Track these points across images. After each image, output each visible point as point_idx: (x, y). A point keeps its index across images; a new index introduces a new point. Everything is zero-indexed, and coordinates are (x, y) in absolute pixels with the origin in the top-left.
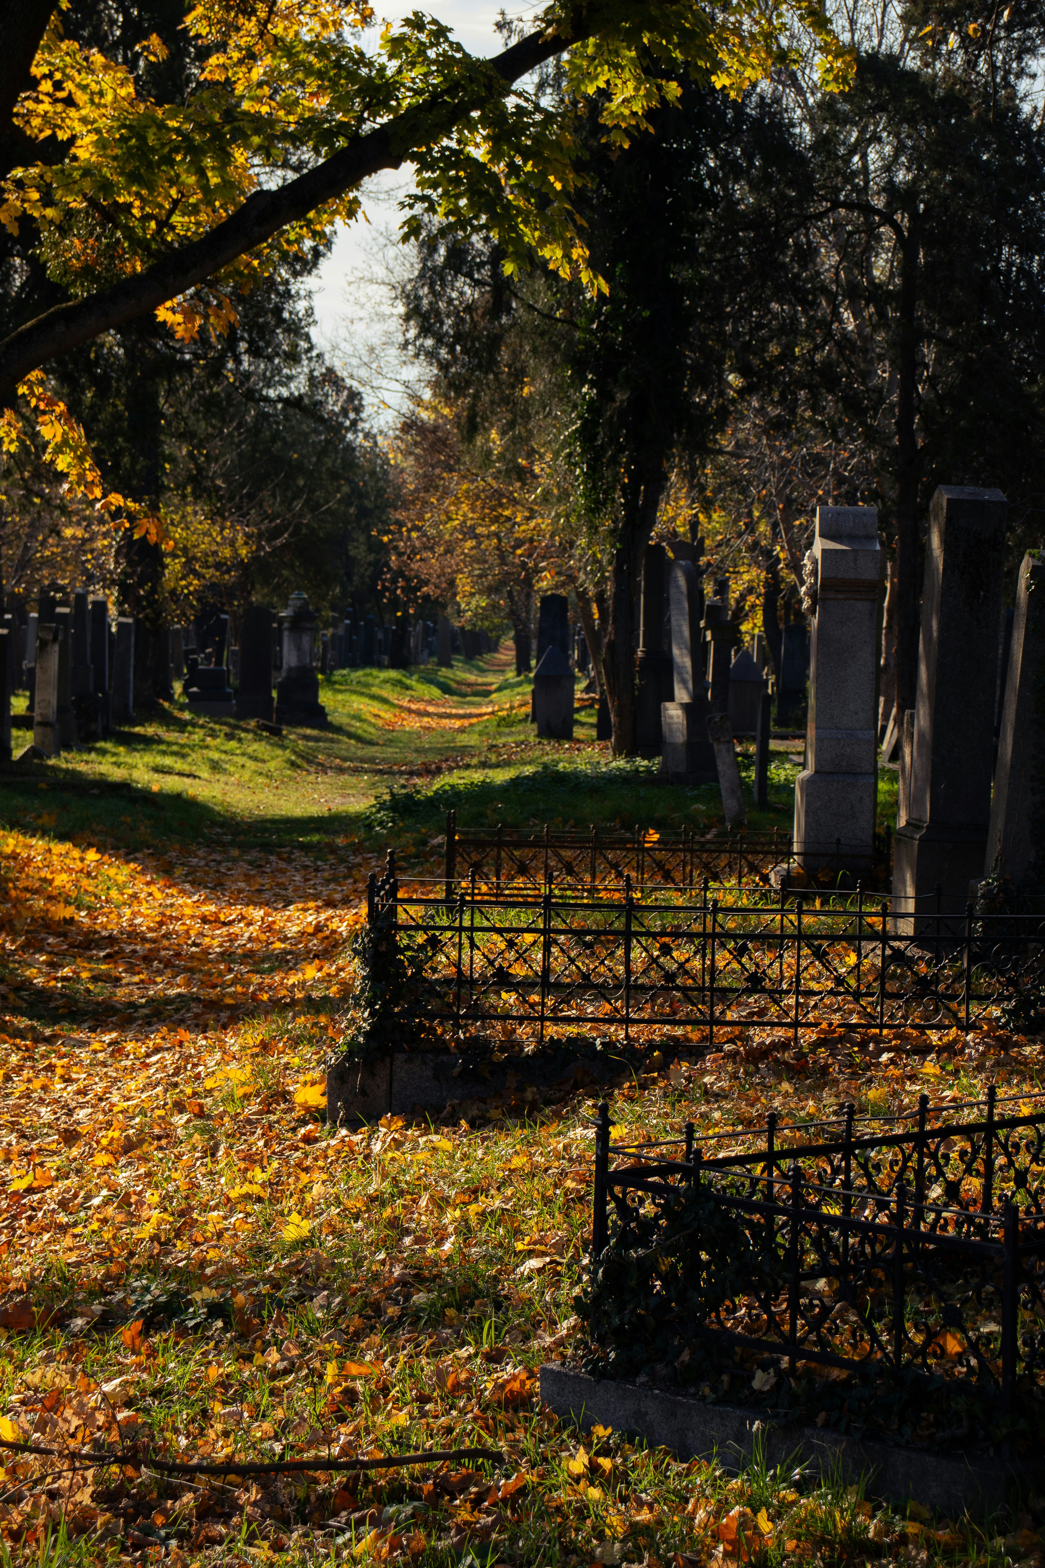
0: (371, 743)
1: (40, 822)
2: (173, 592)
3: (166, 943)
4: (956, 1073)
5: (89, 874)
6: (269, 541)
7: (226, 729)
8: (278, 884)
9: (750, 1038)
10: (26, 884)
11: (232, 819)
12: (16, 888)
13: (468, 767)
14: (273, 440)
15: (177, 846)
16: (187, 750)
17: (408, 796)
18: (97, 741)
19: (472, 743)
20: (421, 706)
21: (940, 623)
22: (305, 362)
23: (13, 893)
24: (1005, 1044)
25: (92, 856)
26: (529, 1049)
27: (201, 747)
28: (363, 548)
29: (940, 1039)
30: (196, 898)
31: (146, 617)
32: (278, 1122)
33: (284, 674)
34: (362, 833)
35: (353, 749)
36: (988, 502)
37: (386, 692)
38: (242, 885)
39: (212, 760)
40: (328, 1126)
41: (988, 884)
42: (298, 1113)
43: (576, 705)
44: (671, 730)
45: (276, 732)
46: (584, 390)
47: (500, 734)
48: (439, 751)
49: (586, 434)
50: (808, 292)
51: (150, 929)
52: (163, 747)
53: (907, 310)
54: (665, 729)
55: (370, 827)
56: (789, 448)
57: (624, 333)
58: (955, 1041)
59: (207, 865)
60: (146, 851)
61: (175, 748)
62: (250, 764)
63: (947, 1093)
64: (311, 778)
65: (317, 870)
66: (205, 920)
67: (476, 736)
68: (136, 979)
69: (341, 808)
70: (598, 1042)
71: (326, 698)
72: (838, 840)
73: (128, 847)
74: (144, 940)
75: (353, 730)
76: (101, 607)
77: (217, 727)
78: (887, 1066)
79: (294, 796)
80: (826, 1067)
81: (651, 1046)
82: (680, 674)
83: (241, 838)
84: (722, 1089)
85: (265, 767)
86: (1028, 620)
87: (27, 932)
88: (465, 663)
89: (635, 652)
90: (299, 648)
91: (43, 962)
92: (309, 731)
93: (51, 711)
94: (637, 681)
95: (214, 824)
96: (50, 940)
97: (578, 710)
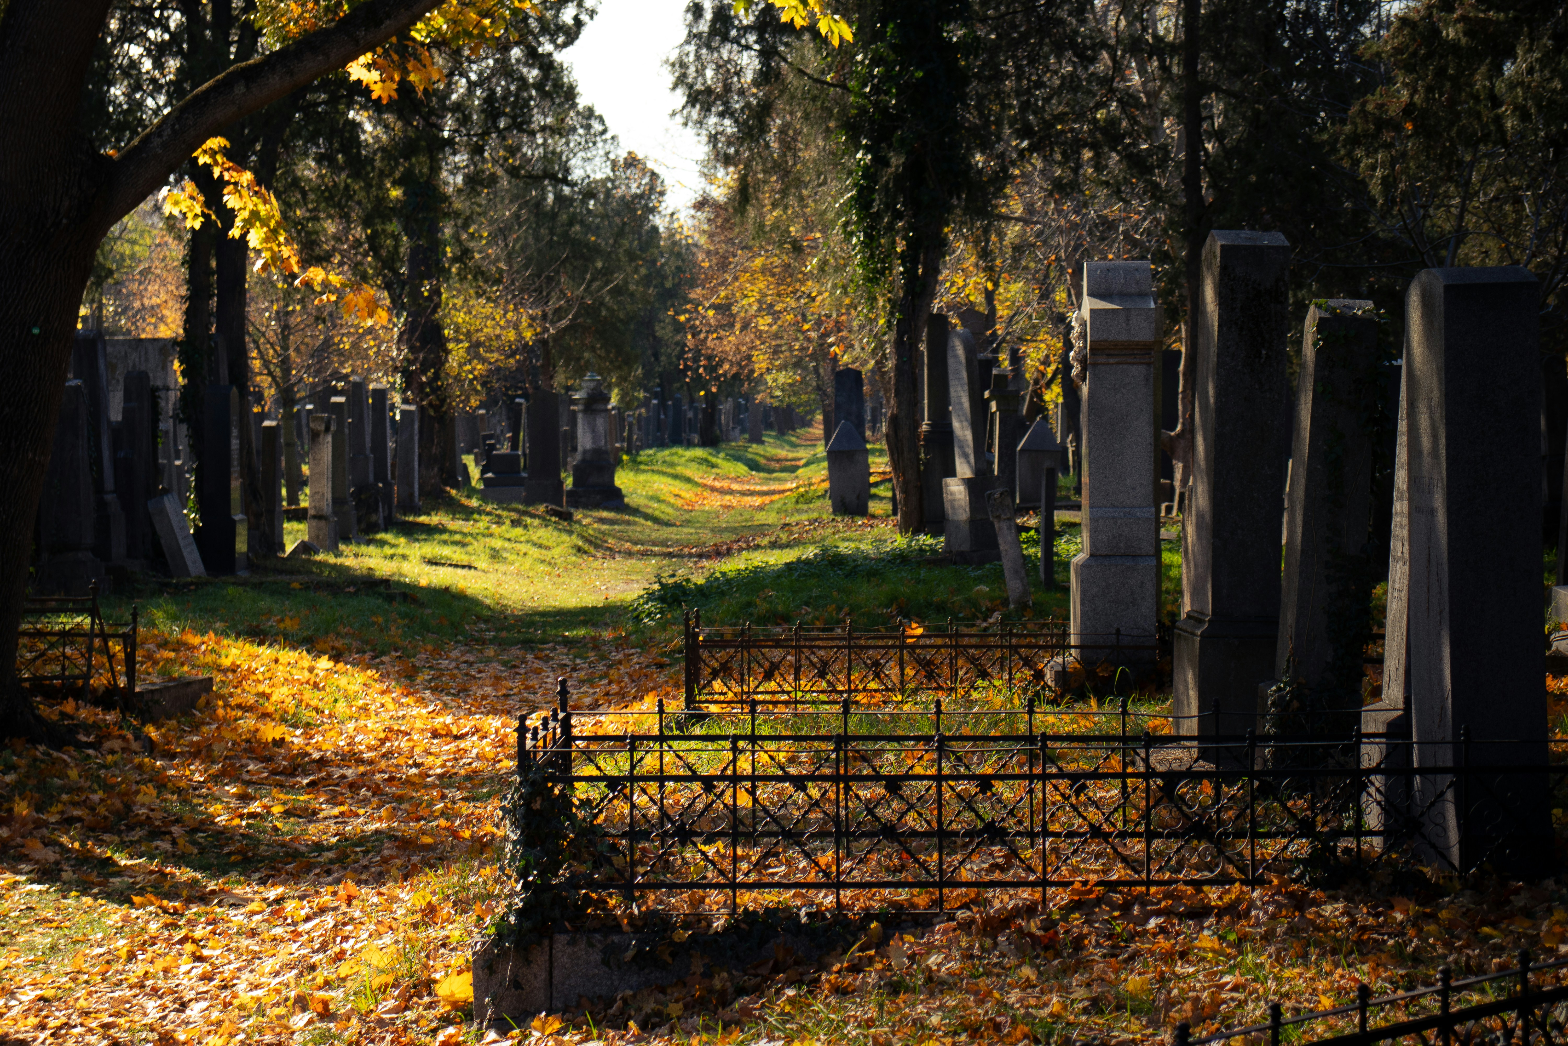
0: (668, 524)
1: (282, 626)
2: (458, 378)
3: (383, 764)
4: (1238, 945)
5: (316, 686)
6: (552, 323)
7: (514, 516)
8: (527, 688)
9: (988, 902)
10: (239, 701)
11: (502, 612)
12: (226, 705)
13: (757, 547)
14: (571, 224)
15: (430, 647)
16: (469, 539)
17: (677, 586)
18: (377, 532)
19: (770, 521)
20: (725, 484)
21: (1217, 387)
22: (600, 145)
23: (221, 712)
24: (1300, 903)
25: (324, 663)
26: (718, 924)
27: (484, 535)
28: (670, 328)
29: (1220, 898)
30: (431, 708)
31: (430, 404)
32: (416, 1022)
33: (578, 456)
34: (630, 626)
35: (648, 531)
36: (1269, 247)
37: (692, 472)
38: (488, 690)
39: (493, 549)
40: (475, 1026)
41: (1279, 689)
42: (443, 1009)
43: (872, 479)
44: (953, 507)
45: (566, 517)
46: (859, 155)
47: (798, 511)
48: (733, 530)
49: (862, 201)
50: (1086, 48)
51: (370, 748)
52: (445, 537)
53: (1190, 64)
54: (947, 506)
55: (638, 619)
56: (1077, 213)
57: (897, 96)
58: (1238, 900)
59: (457, 667)
60: (394, 654)
61: (457, 537)
62: (535, 552)
63: (1227, 978)
64: (597, 564)
65: (574, 669)
66: (435, 735)
67: (774, 514)
68: (336, 811)
69: (621, 596)
70: (803, 912)
71: (623, 479)
72: (1118, 630)
73: (374, 650)
74: (360, 761)
75: (650, 511)
76: (381, 395)
77: (504, 513)
78: (1155, 935)
79: (575, 583)
80: (1081, 937)
81: (869, 915)
82: (961, 447)
83: (504, 634)
84: (951, 974)
85: (547, 555)
86: (1315, 381)
87: (226, 758)
88: (777, 438)
89: (919, 426)
90: (593, 430)
91: (234, 795)
92: (605, 514)
93: (326, 505)
94: (922, 456)
95: (479, 618)
96: (251, 767)
97: (876, 484)
